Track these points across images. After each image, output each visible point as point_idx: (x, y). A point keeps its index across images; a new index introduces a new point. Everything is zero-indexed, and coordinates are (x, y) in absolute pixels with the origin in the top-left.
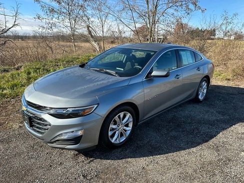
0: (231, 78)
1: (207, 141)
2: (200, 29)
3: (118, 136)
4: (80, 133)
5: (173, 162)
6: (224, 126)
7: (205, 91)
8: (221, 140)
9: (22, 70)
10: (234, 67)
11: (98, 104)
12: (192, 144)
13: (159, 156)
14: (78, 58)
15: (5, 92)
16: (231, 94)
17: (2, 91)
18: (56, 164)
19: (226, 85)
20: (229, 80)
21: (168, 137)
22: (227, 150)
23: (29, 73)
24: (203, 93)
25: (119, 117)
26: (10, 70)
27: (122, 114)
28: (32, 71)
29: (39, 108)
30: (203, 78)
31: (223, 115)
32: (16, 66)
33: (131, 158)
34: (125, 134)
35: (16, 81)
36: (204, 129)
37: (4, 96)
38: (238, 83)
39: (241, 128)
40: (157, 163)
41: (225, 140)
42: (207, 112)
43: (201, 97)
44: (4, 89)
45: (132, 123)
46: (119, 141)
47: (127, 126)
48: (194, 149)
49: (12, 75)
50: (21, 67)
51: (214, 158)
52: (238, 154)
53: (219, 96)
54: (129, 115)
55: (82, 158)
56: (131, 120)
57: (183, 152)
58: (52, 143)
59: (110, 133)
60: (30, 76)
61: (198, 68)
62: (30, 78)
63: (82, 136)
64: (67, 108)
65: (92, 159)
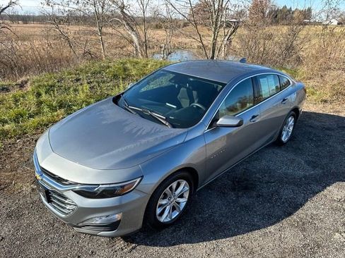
0: (329, 99)
1: (290, 214)
2: (288, 8)
3: (169, 212)
4: (118, 217)
5: (243, 250)
6: (314, 187)
7: (291, 128)
8: (309, 213)
9: (29, 88)
10: (335, 82)
11: (142, 177)
12: (269, 219)
13: (224, 240)
14: (109, 67)
15: (7, 127)
16: (327, 129)
17: (3, 126)
18: (86, 253)
19: (321, 112)
20: (326, 101)
21: (237, 207)
22: (317, 229)
23: (39, 95)
24: (288, 132)
25: (171, 188)
26: (10, 88)
27: (174, 185)
28: (42, 91)
29: (59, 180)
30: (290, 112)
31: (314, 168)
32: (19, 81)
33: (187, 243)
34: (179, 208)
35: (20, 109)
36: (287, 193)
37: (5, 134)
38: (339, 108)
39: (337, 191)
40: (221, 251)
41: (315, 212)
42: (292, 161)
43: (284, 138)
44: (5, 122)
45: (188, 192)
46: (171, 217)
47: (181, 196)
48: (272, 228)
49: (15, 97)
50: (26, 82)
51: (298, 242)
52: (331, 236)
53: (310, 133)
54: (184, 183)
55: (120, 243)
56: (187, 188)
57: (257, 234)
58: (80, 227)
59: (158, 211)
60: (41, 99)
61: (284, 100)
62: (41, 103)
63: (120, 220)
64: (99, 185)
65: (134, 245)
